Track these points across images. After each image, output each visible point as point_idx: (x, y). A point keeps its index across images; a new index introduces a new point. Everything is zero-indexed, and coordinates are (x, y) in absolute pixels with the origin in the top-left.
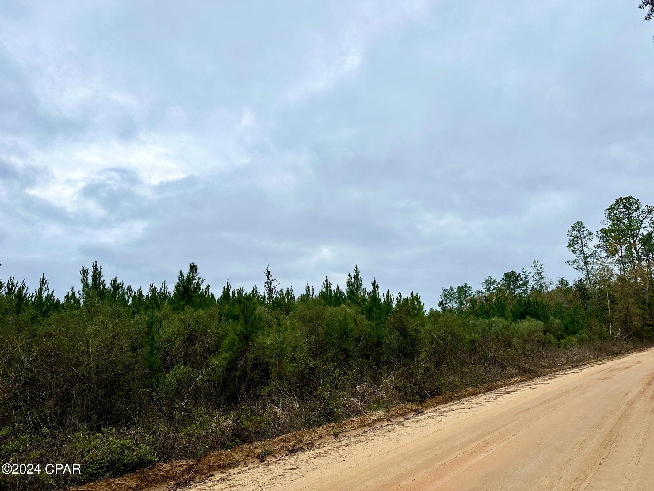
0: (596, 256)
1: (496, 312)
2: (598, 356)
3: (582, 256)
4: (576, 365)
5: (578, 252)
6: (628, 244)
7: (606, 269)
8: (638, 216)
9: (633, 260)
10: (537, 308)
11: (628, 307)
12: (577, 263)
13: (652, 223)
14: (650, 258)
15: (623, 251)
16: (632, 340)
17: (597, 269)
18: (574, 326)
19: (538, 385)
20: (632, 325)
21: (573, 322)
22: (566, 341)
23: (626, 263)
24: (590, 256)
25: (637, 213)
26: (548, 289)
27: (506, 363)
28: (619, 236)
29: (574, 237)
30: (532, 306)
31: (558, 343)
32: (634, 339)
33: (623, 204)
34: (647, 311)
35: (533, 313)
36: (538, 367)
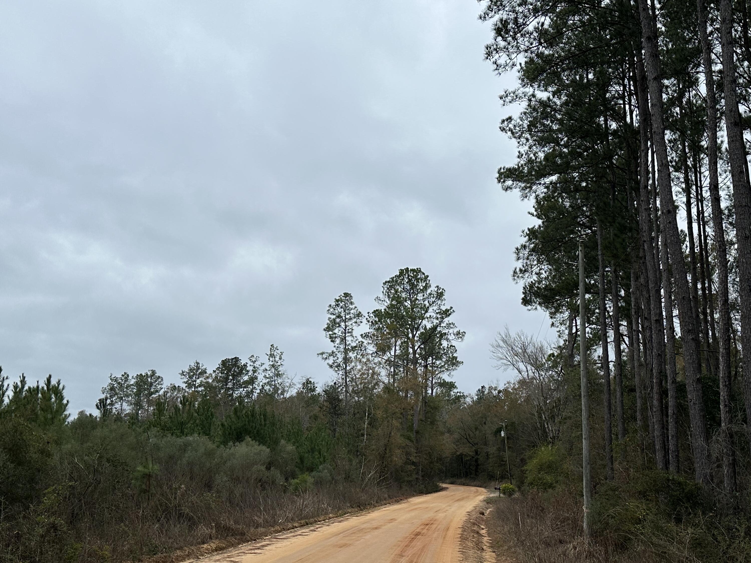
0: (361, 350)
1: (197, 425)
2: (339, 509)
3: (342, 347)
4: (306, 522)
5: (338, 341)
6: (405, 338)
7: (371, 371)
8: (424, 300)
9: (407, 364)
10: (263, 423)
11: (390, 433)
12: (334, 357)
13: (439, 313)
14: (429, 364)
15: (397, 348)
16: (388, 484)
17: (360, 371)
18: (314, 458)
19: (243, 557)
20: (391, 461)
21: (313, 451)
22: (298, 481)
23: (398, 366)
24: (354, 349)
25: (424, 295)
26: (285, 394)
27: (199, 518)
28: (396, 325)
29: (337, 316)
30: (256, 419)
31: (286, 484)
32: (391, 483)
33: (408, 278)
34: (413, 441)
35: (255, 432)
36: (249, 526)
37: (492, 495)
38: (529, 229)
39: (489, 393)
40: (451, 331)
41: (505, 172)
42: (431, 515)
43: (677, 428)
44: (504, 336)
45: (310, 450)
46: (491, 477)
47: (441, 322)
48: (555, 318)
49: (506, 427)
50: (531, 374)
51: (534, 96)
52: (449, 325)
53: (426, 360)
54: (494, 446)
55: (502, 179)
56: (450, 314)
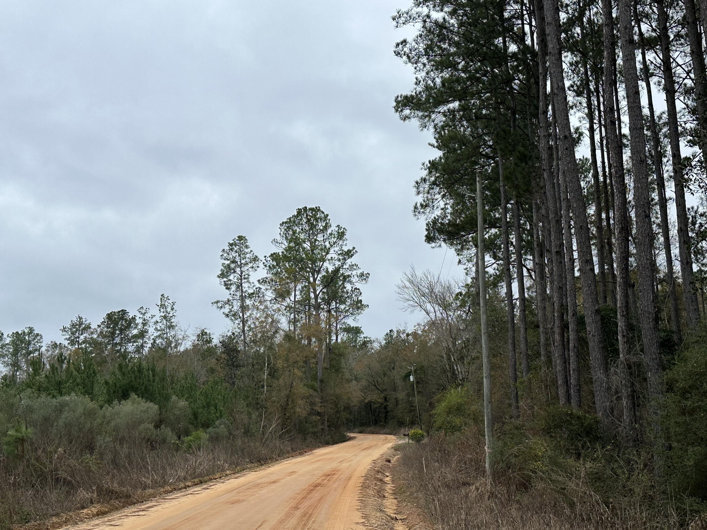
0: (259, 297)
1: (77, 385)
2: (237, 465)
3: (238, 294)
5: (233, 288)
6: (305, 282)
7: (270, 320)
8: (324, 241)
9: (309, 309)
10: (151, 379)
11: (292, 383)
12: (230, 305)
13: (341, 254)
14: (332, 309)
15: (298, 293)
16: (291, 436)
17: (258, 319)
18: (209, 413)
19: (125, 520)
20: (294, 413)
21: (208, 405)
22: (192, 438)
23: (299, 312)
24: (251, 296)
25: (324, 236)
26: (179, 348)
28: (295, 268)
29: (231, 262)
30: (144, 375)
31: (178, 442)
32: (294, 435)
33: (307, 217)
34: (317, 391)
35: (143, 389)
36: (135, 487)
37: (400, 442)
38: (430, 162)
39: (397, 337)
40: (354, 273)
41: (403, 101)
42: (334, 465)
43: (578, 363)
44: (410, 277)
45: (206, 406)
46: (401, 424)
47: (343, 264)
48: (461, 255)
49: (415, 371)
50: (438, 314)
51: (428, 16)
52: (352, 267)
53: (329, 304)
54: (403, 391)
55: (399, 108)
56: (353, 255)
